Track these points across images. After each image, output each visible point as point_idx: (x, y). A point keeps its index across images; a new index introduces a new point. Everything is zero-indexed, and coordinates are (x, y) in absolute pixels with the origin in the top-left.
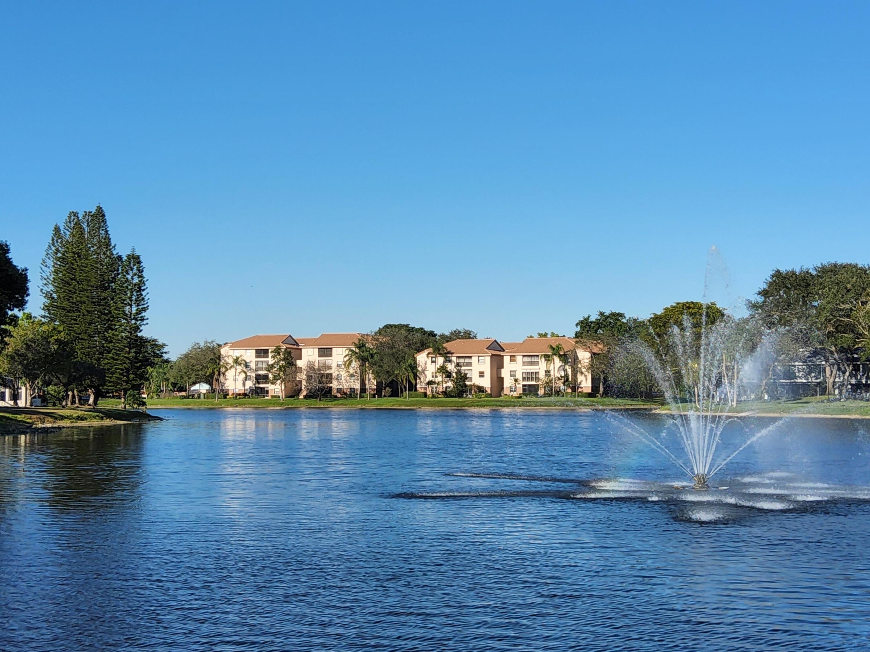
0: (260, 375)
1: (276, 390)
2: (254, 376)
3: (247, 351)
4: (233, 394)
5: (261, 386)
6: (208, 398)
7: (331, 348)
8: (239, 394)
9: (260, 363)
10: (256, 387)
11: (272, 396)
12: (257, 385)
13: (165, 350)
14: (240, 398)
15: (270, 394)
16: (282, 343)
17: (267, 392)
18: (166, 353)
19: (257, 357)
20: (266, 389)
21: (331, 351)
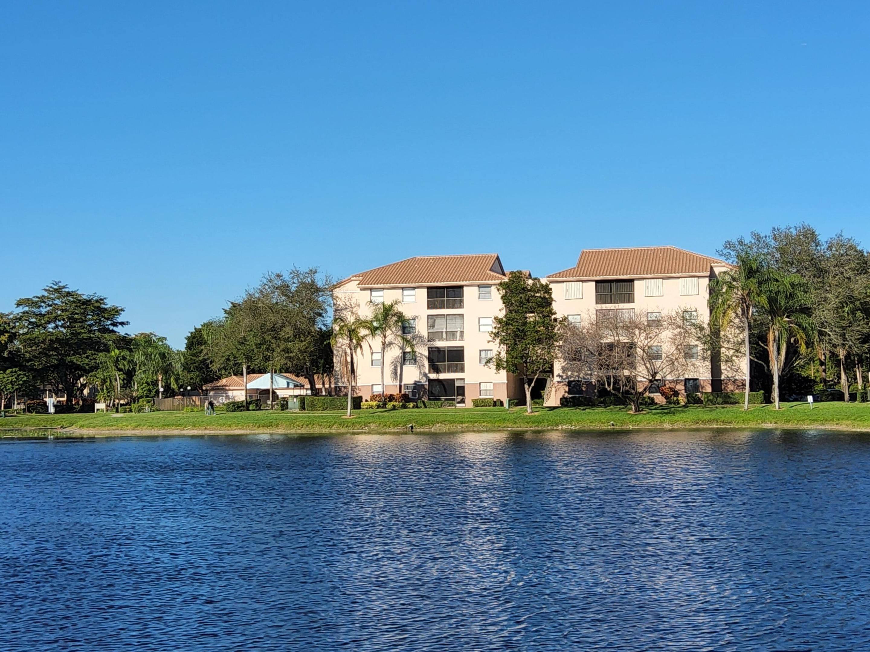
0: (439, 350)
1: (483, 387)
2: (426, 353)
3: (406, 292)
4: (373, 398)
5: (443, 376)
6: (313, 407)
7: (632, 281)
8: (391, 398)
9: (438, 321)
10: (430, 381)
11: (477, 403)
12: (433, 376)
13: (120, 319)
14: (394, 408)
15: (469, 396)
16: (490, 270)
17: (461, 391)
18: (122, 324)
19: (431, 306)
20: (457, 384)
21: (632, 289)
